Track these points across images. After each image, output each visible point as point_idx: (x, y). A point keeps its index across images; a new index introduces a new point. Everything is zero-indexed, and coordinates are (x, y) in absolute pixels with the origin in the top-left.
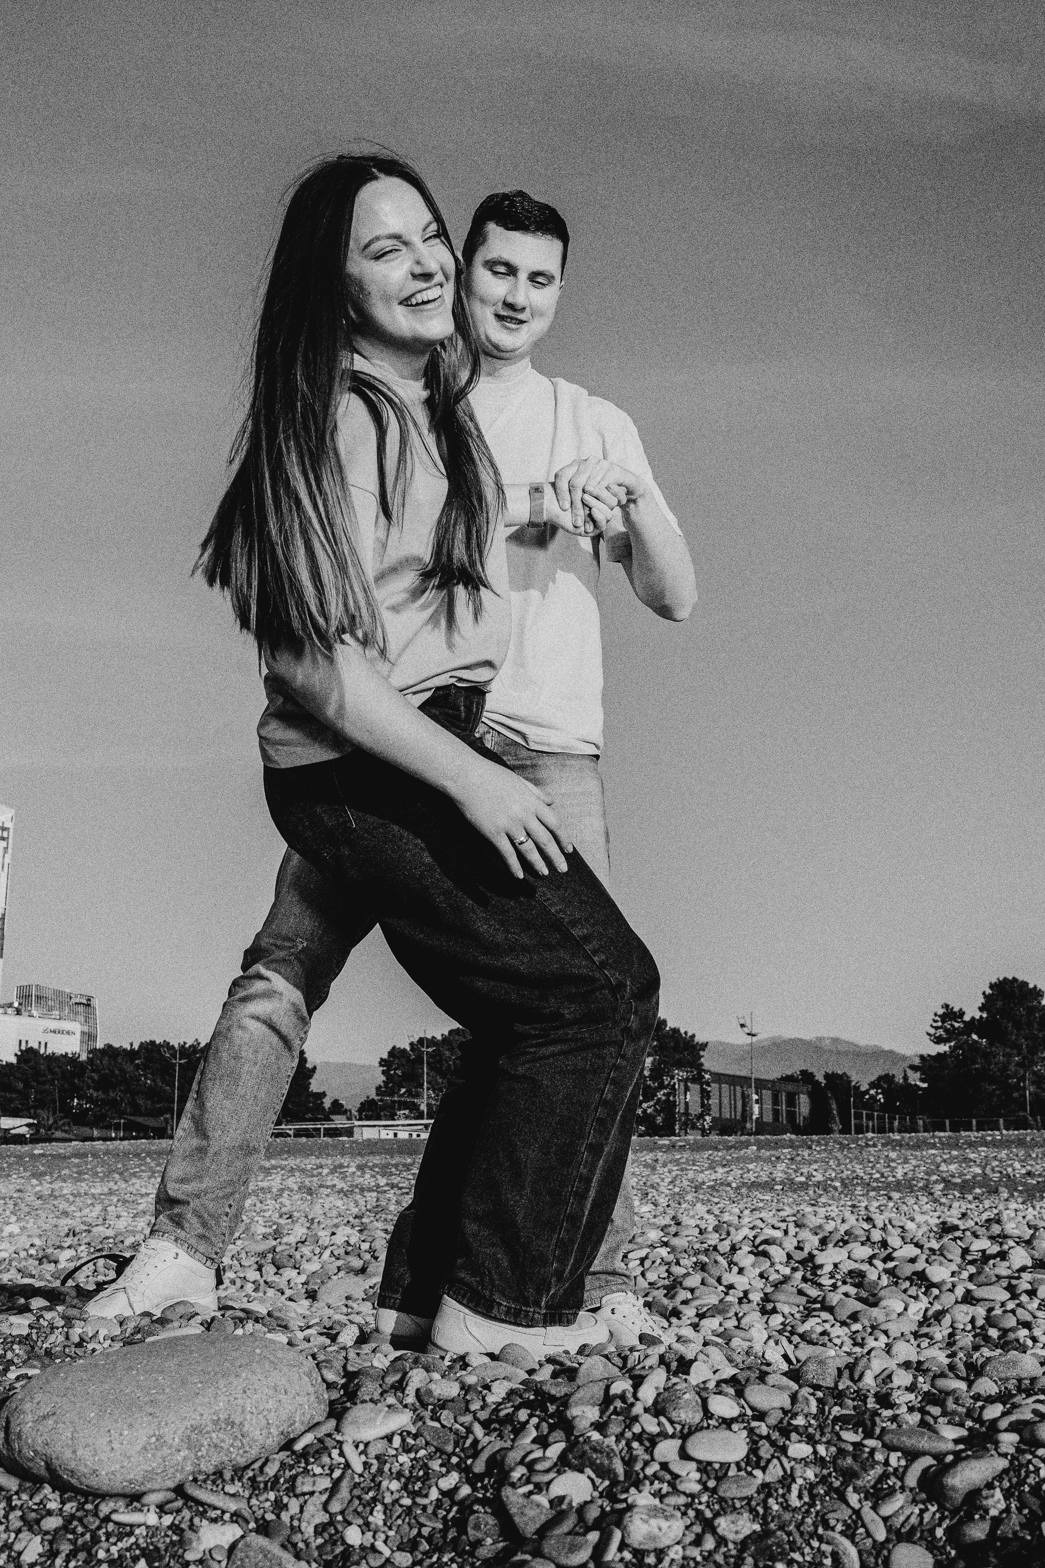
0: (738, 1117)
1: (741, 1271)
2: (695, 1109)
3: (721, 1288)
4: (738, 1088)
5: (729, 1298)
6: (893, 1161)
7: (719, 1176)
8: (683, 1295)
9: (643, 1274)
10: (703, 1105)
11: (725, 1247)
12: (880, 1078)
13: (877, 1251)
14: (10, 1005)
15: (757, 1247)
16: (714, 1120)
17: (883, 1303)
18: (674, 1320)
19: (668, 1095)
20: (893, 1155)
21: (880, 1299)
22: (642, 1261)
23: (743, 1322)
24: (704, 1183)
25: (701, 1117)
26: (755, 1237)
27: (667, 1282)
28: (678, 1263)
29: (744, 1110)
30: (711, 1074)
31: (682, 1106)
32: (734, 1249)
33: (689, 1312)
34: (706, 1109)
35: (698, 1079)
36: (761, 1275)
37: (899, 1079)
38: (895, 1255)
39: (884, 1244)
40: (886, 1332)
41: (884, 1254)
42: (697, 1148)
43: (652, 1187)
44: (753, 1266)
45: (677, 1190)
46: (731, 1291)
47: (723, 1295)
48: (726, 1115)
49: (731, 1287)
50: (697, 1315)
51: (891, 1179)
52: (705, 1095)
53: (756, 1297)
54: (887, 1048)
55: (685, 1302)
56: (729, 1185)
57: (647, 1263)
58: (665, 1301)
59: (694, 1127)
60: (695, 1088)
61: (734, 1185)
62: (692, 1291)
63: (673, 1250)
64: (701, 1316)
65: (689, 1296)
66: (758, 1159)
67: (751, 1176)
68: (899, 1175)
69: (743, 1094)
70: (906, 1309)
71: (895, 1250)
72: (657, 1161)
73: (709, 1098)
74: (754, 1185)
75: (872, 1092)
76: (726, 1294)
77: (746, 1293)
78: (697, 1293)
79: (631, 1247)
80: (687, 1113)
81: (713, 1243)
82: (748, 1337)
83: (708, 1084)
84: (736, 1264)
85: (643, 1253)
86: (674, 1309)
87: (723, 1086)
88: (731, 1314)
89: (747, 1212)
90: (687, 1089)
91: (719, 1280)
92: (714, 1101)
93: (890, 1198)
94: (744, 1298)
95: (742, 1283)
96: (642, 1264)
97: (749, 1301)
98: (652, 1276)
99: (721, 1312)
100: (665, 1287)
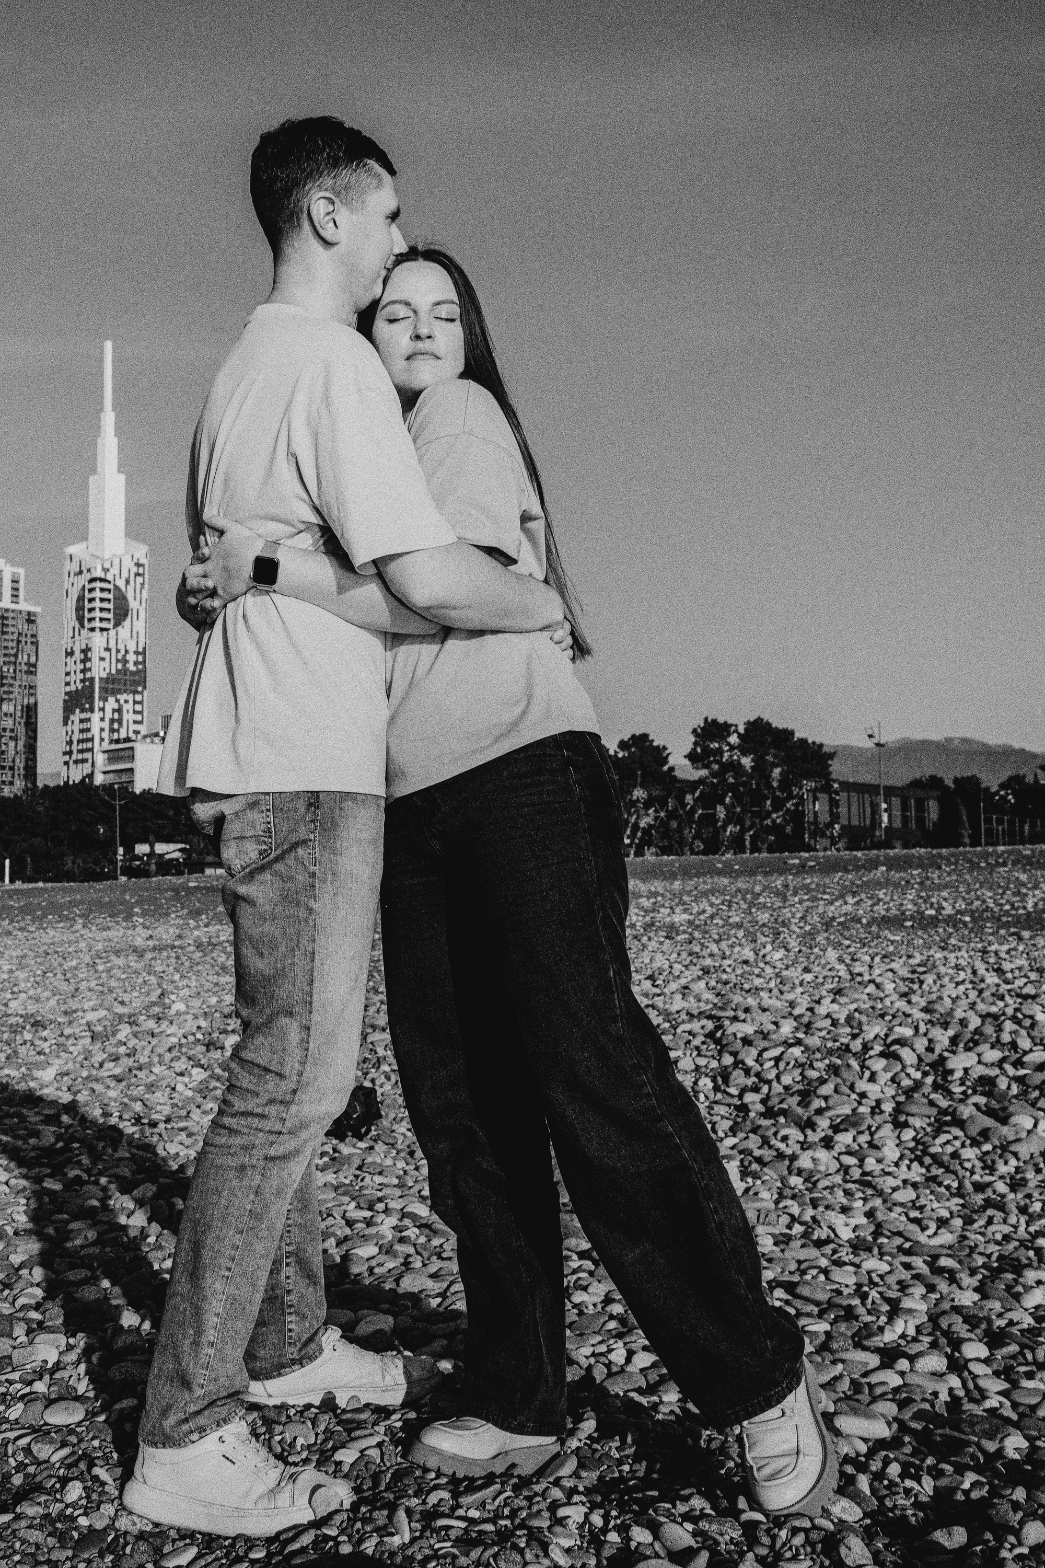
0: (868, 822)
1: (872, 1079)
2: (824, 818)
3: (854, 1096)
4: (866, 796)
5: (862, 1109)
6: (1023, 884)
7: (849, 908)
8: (818, 1103)
9: (778, 1077)
10: (831, 814)
11: (857, 1045)
12: (1010, 779)
13: (1007, 1053)
14: (157, 735)
15: (888, 1046)
16: (843, 828)
17: (1014, 1120)
18: (809, 1132)
19: (796, 805)
20: (1023, 877)
21: (1010, 1115)
22: (777, 1060)
23: (876, 1137)
24: (833, 918)
25: (830, 825)
26: (887, 1035)
27: (800, 1087)
28: (812, 1066)
29: (873, 820)
30: (841, 783)
31: (811, 815)
32: (866, 1047)
33: (823, 1123)
34: (835, 817)
35: (827, 788)
36: (893, 1080)
37: (1030, 779)
38: (1025, 1059)
39: (1014, 1045)
40: (1015, 1155)
41: (1015, 1057)
42: (829, 867)
43: (784, 924)
44: (885, 1070)
45: (808, 928)
46: (864, 1101)
47: (856, 1104)
48: (855, 822)
49: (863, 1095)
50: (831, 1127)
51: (1021, 911)
52: (834, 804)
53: (888, 1107)
54: (1017, 746)
55: (819, 1112)
56: (859, 921)
57: (782, 1065)
58: (800, 1111)
59: (823, 835)
60: (824, 797)
61: (864, 921)
62: (826, 1098)
63: (807, 1049)
64: (836, 1129)
65: (823, 1105)
66: (887, 883)
67: (880, 909)
68: (1030, 906)
69: (872, 802)
70: (1035, 1125)
71: (1025, 1053)
72: (787, 886)
73: (837, 807)
74: (887, 922)
75: (1002, 793)
76: (860, 1103)
77: (878, 1102)
78: (831, 1102)
79: (766, 1044)
80: (816, 822)
81: (845, 1040)
82: (880, 1155)
83: (837, 793)
84: (868, 1068)
85: (776, 1052)
86: (809, 1118)
87: (852, 794)
88: (864, 1127)
89: (877, 959)
90: (815, 799)
91: (852, 1087)
92: (843, 810)
93: (1020, 939)
94: (876, 1109)
95: (873, 1090)
96: (776, 1065)
97: (882, 1112)
98: (787, 1080)
99: (855, 1125)
100: (799, 1092)
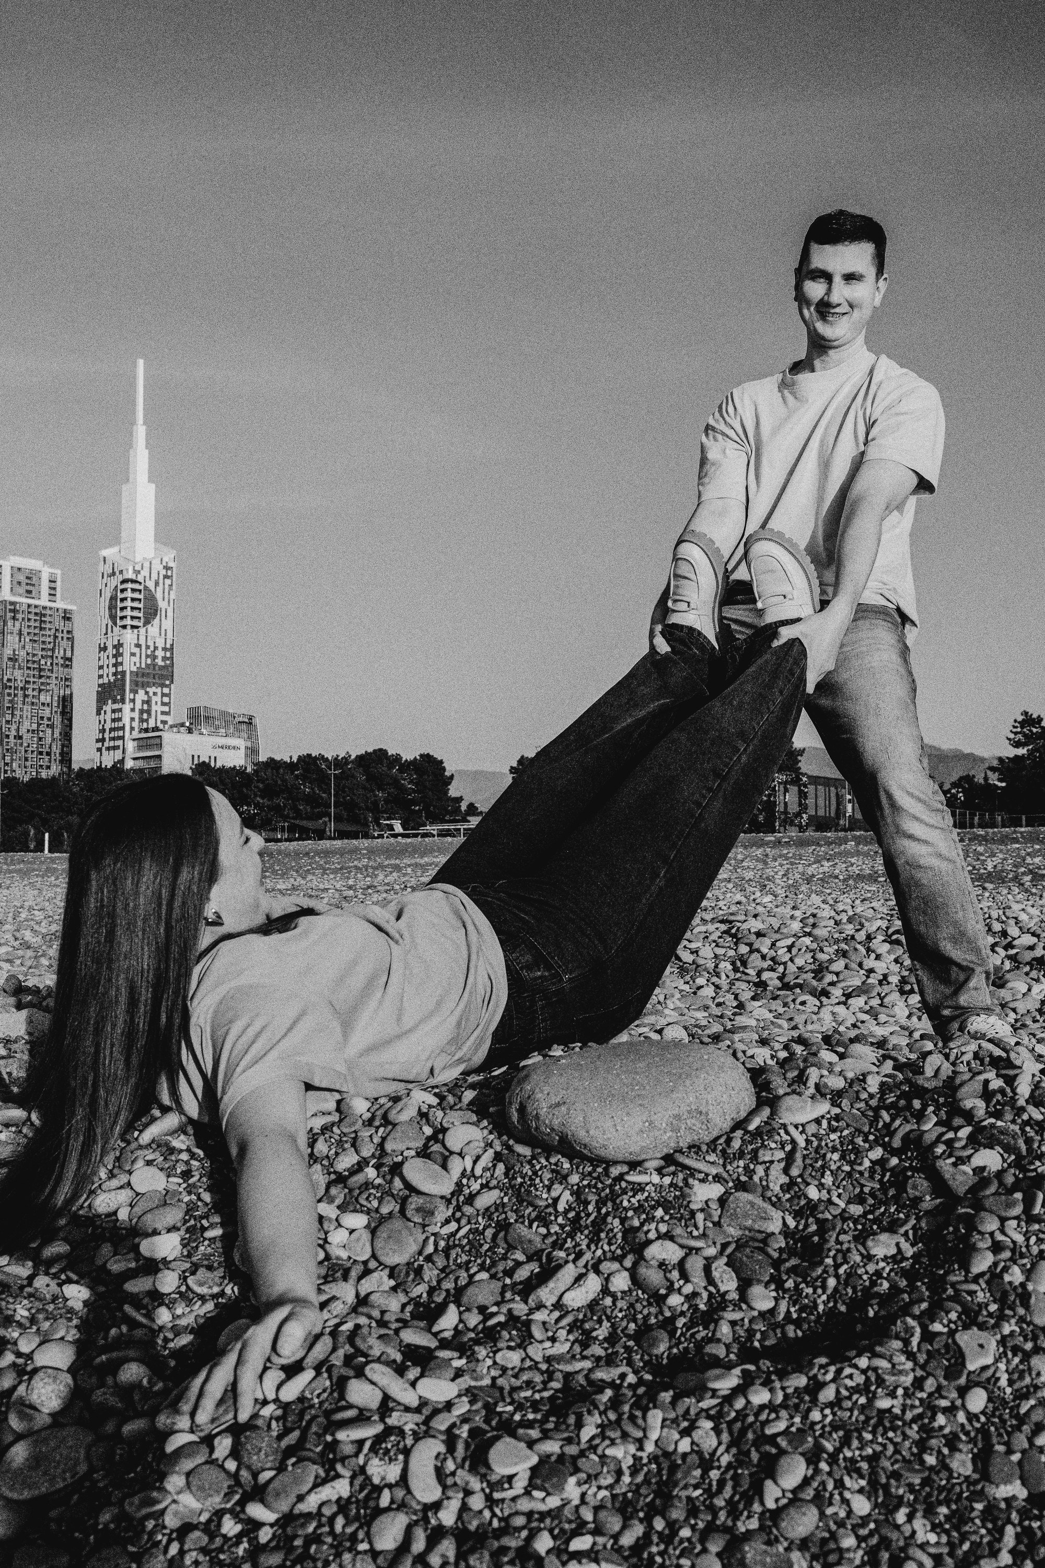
0: (833, 815)
1: (878, 957)
2: (793, 808)
3: (862, 972)
4: (832, 789)
5: (870, 981)
6: (982, 854)
7: (826, 869)
8: (830, 978)
9: (791, 960)
10: (800, 804)
11: (861, 936)
12: (961, 779)
13: (997, 940)
15: (890, 936)
16: (810, 818)
17: (1009, 985)
18: (824, 999)
19: (769, 796)
20: (981, 849)
21: (1007, 982)
22: (790, 949)
23: (885, 1000)
24: (813, 876)
25: (798, 815)
26: (888, 928)
27: (813, 967)
28: (822, 950)
29: (838, 809)
30: (809, 777)
31: (782, 805)
32: (869, 938)
33: (837, 992)
34: (803, 807)
35: (796, 781)
36: (896, 961)
37: (980, 779)
38: (1015, 943)
39: (1004, 934)
40: (1014, 1010)
41: (1005, 942)
42: (802, 843)
43: (768, 879)
44: (889, 952)
45: (791, 882)
46: (872, 975)
47: (864, 978)
48: (821, 813)
49: (871, 971)
50: (844, 995)
51: (982, 871)
52: (802, 795)
53: (894, 979)
54: (967, 751)
55: (832, 984)
56: (836, 877)
57: (794, 951)
58: (815, 983)
59: (792, 824)
60: (794, 789)
61: (841, 877)
62: (837, 974)
63: (815, 939)
64: (848, 996)
65: (835, 979)
66: (858, 853)
67: (855, 870)
68: (990, 868)
69: (837, 794)
70: (1029, 990)
71: (1014, 939)
72: (767, 855)
73: (806, 798)
74: (860, 877)
75: (953, 791)
76: (868, 977)
77: (885, 976)
78: (841, 977)
79: (778, 936)
80: (786, 812)
81: (851, 933)
82: (892, 1013)
83: (805, 786)
84: (873, 951)
85: (789, 942)
86: (823, 989)
87: (819, 787)
88: (874, 994)
89: (858, 902)
90: (786, 790)
91: (860, 965)
92: (810, 801)
93: (984, 889)
94: (884, 980)
95: (880, 967)
96: (789, 951)
97: (889, 983)
98: (800, 962)
99: (866, 992)
100: (813, 971)
